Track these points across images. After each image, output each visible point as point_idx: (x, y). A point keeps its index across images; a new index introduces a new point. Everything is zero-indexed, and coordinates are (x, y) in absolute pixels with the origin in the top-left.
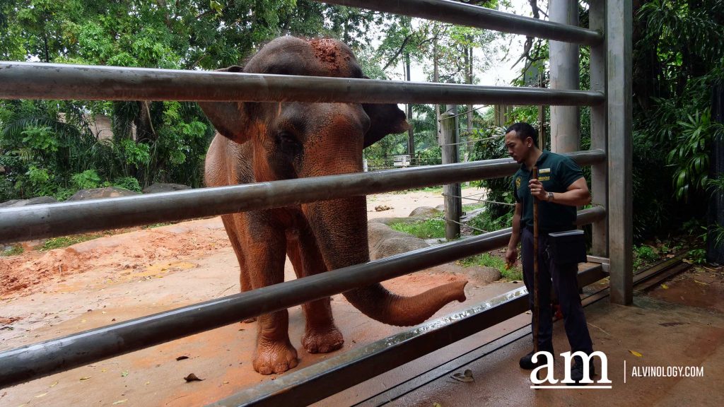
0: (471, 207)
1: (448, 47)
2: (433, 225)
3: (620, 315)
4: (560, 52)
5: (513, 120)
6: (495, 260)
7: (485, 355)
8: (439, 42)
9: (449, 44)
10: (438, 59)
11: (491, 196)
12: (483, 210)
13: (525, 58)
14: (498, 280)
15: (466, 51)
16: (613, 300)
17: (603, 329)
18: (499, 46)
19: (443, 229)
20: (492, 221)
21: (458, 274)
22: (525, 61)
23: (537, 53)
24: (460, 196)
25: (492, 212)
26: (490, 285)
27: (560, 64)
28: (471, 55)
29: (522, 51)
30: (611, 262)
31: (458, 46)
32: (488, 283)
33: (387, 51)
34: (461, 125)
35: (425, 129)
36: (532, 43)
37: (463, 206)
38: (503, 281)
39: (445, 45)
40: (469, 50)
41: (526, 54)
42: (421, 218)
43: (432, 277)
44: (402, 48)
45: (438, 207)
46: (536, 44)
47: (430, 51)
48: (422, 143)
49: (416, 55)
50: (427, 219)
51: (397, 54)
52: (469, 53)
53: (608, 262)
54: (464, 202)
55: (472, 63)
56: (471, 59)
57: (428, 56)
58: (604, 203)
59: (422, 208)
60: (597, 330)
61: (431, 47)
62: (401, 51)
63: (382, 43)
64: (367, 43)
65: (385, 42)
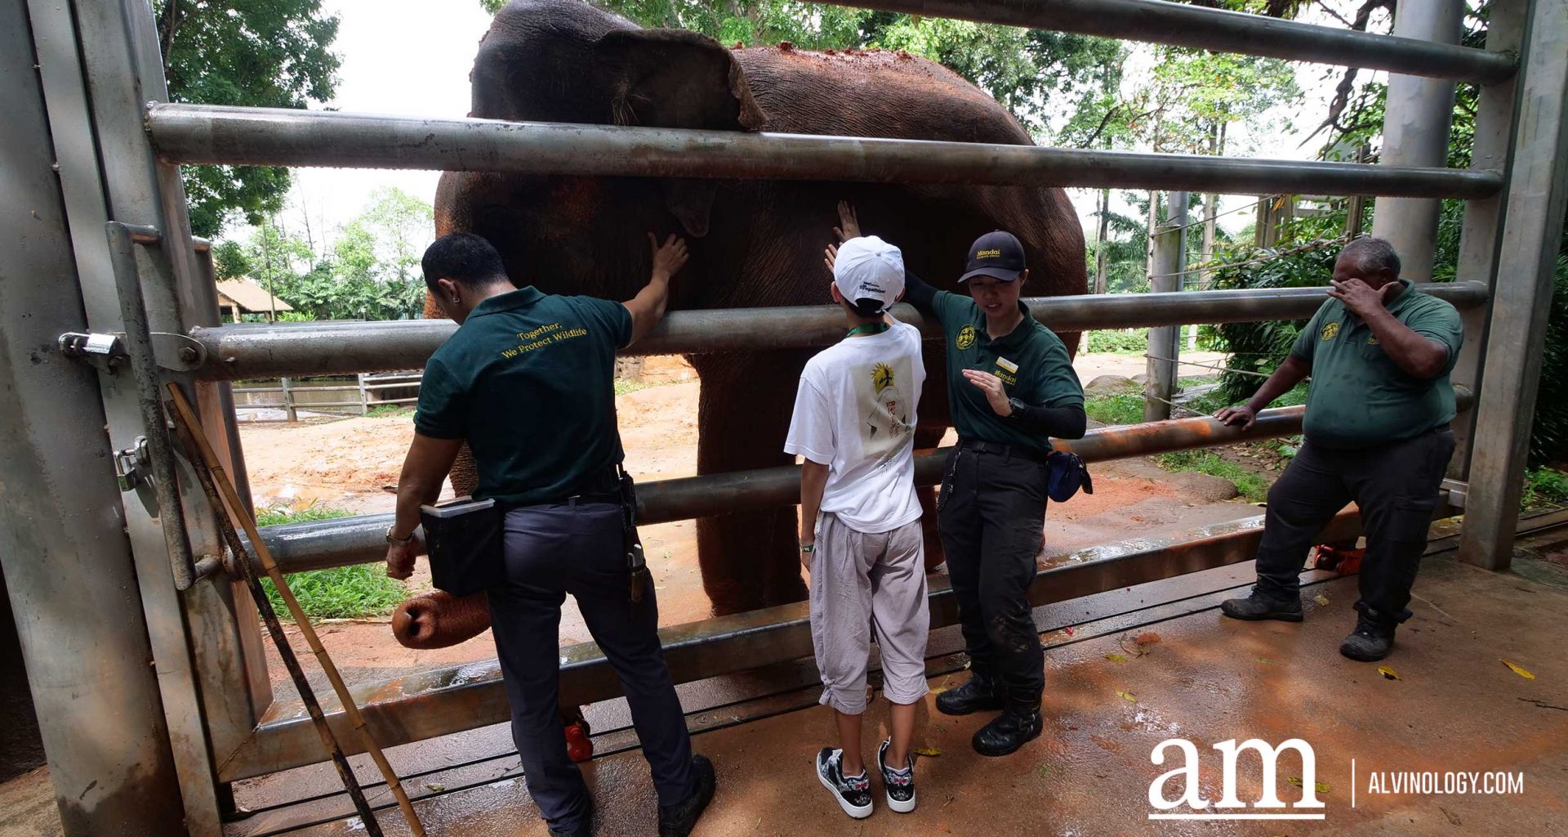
0: (1194, 381)
1: (1182, 123)
2: (1124, 404)
3: (1479, 586)
4: (1411, 99)
5: (1292, 238)
6: (1228, 467)
7: (1192, 613)
8: (1166, 116)
9: (1184, 119)
10: (1160, 144)
11: (1232, 363)
12: (1217, 386)
13: (1331, 126)
14: (1231, 498)
15: (1214, 129)
16: (1465, 559)
17: (1438, 606)
18: (1278, 118)
19: (1140, 411)
20: (1230, 404)
21: (1156, 481)
22: (1328, 133)
23: (1356, 118)
24: (1177, 358)
25: (1231, 390)
26: (1215, 505)
27: (1407, 121)
28: (1223, 134)
29: (1325, 114)
30: (1472, 491)
31: (1201, 121)
32: (1210, 501)
33: (1075, 135)
34: (1191, 251)
35: (1128, 258)
36: (1347, 100)
37: (1179, 380)
38: (1239, 501)
39: (1176, 121)
40: (1219, 127)
41: (1333, 121)
42: (1104, 391)
43: (1112, 482)
44: (1101, 127)
45: (1135, 378)
46: (1355, 102)
47: (1150, 131)
48: (1119, 281)
49: (1124, 139)
50: (1114, 394)
51: (1091, 139)
52: (1219, 131)
53: (1465, 488)
54: (1183, 371)
55: (1222, 148)
56: (1222, 142)
57: (1144, 139)
58: (1472, 381)
59: (1107, 377)
60: (1423, 605)
61: (1152, 124)
62: (1098, 133)
63: (1067, 122)
64: (1043, 123)
65: (1073, 120)
